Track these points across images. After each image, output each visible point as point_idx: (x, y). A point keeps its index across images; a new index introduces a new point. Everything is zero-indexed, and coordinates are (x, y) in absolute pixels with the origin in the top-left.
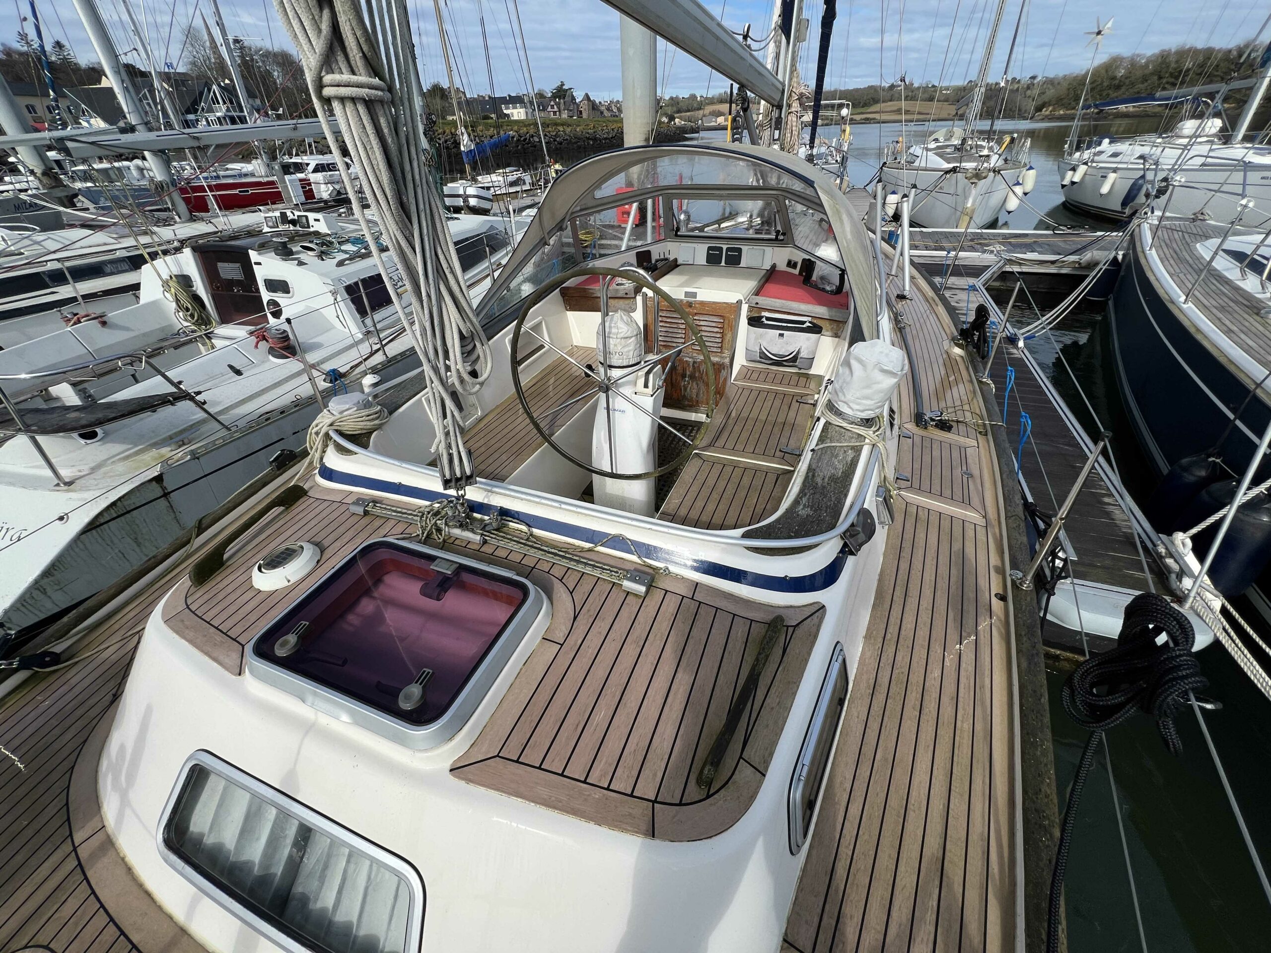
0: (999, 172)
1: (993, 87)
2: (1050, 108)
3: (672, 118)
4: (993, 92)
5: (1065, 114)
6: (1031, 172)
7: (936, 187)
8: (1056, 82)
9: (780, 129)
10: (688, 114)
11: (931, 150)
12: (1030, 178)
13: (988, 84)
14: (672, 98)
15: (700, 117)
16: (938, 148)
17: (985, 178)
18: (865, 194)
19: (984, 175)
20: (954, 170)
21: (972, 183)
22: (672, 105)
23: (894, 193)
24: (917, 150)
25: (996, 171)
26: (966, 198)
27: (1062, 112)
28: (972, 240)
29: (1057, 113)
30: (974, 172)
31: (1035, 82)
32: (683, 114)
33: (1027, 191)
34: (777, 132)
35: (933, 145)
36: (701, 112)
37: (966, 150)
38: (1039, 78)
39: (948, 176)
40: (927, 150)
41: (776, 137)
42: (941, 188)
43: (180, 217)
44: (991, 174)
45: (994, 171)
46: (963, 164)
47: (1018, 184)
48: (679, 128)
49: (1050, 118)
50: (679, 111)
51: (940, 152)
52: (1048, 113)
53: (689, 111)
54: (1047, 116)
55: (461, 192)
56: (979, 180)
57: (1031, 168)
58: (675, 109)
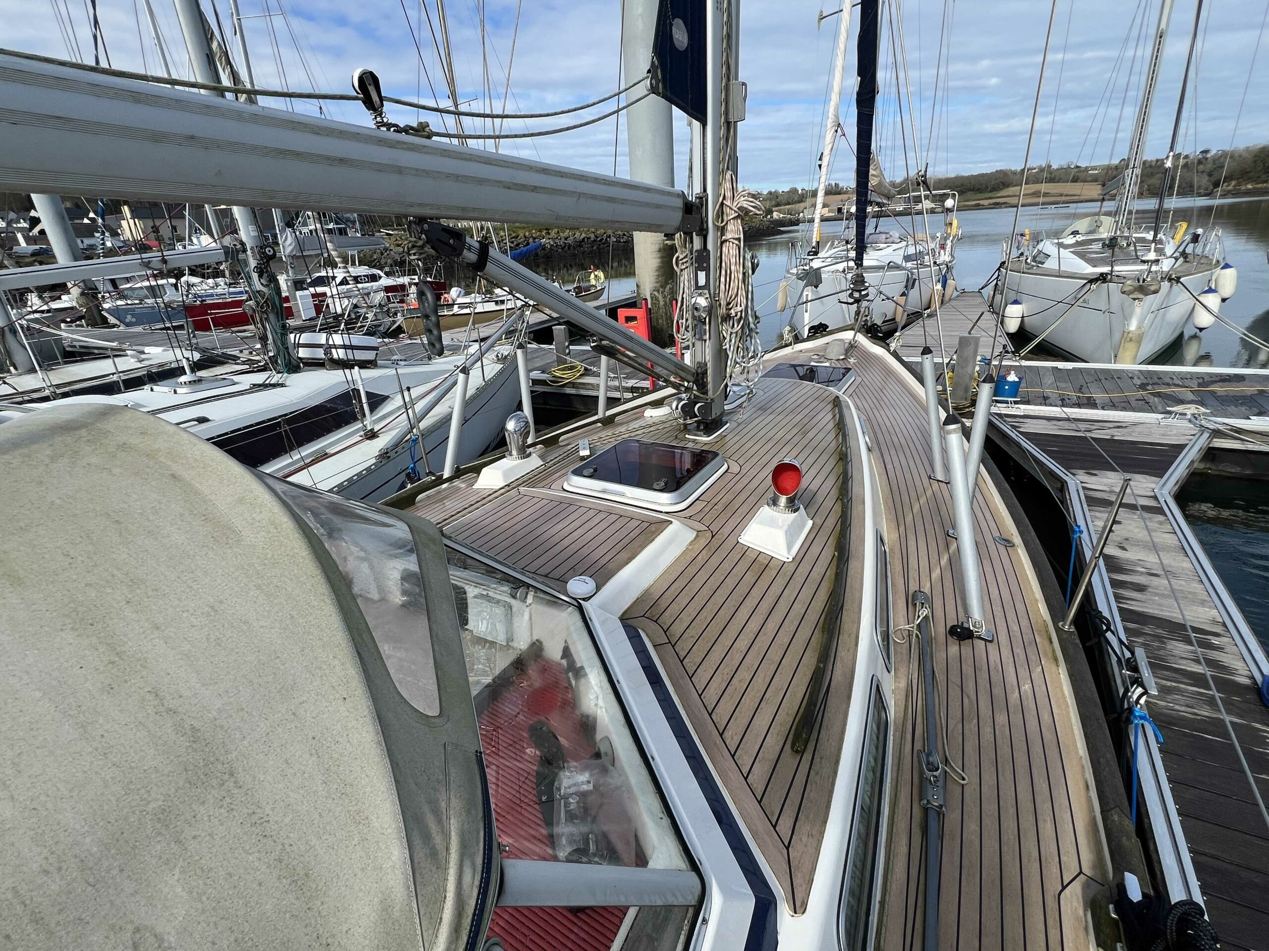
0: (1178, 280)
1: (1154, 164)
2: (1233, 183)
3: (770, 212)
4: (1152, 170)
5: (1254, 188)
6: (1228, 271)
7: (1076, 299)
8: (1237, 155)
9: (707, 270)
10: (788, 207)
11: (1066, 247)
12: (1227, 281)
13: (1145, 162)
14: (770, 193)
15: (801, 210)
16: (1078, 244)
17: (1156, 292)
18: (980, 300)
19: (1153, 288)
20: (1103, 278)
21: (1134, 299)
22: (771, 200)
23: (1016, 302)
24: (1048, 246)
25: (1173, 279)
26: (1126, 318)
27: (1250, 186)
28: (1143, 387)
29: (1243, 188)
30: (1136, 284)
31: (1209, 156)
32: (782, 207)
33: (1226, 296)
34: (702, 276)
35: (1070, 240)
36: (802, 205)
37: (1121, 247)
38: (1213, 152)
39: (1094, 286)
40: (1060, 245)
41: (702, 281)
42: (1084, 301)
43: (16, 368)
44: (1166, 285)
45: (1170, 280)
46: (1116, 268)
47: (1210, 291)
48: (776, 221)
49: (1236, 193)
50: (778, 205)
51: (1081, 250)
52: (1230, 188)
53: (789, 204)
54: (1229, 192)
55: (323, 341)
56: (1146, 295)
57: (1227, 266)
58: (773, 203)
